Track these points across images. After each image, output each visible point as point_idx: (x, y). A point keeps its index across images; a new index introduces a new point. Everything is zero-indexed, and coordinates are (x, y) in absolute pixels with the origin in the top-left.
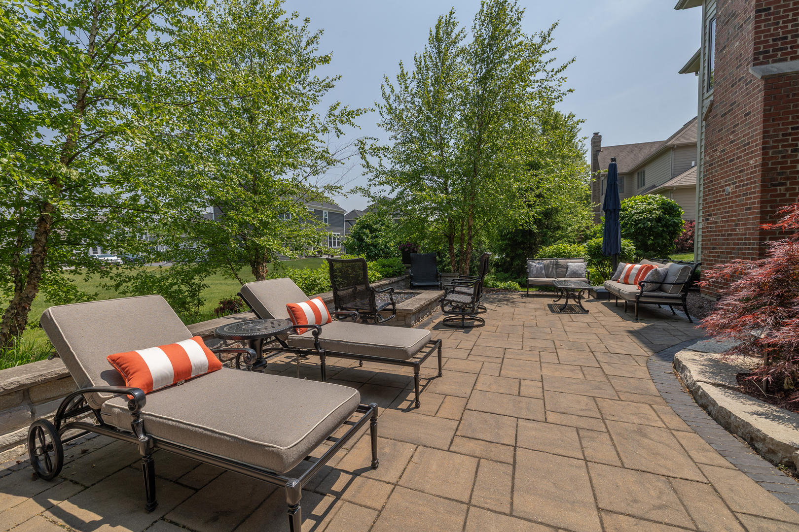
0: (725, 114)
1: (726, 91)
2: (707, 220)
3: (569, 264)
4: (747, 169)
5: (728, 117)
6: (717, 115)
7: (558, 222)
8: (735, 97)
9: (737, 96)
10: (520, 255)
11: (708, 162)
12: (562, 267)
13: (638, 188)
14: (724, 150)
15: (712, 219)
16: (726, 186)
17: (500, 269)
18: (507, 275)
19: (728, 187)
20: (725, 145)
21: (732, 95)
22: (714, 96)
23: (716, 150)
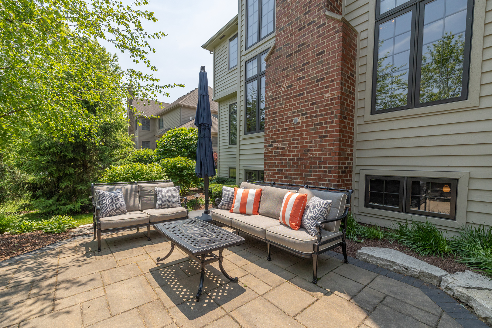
0: (292, 54)
1: (291, 35)
2: (270, 146)
3: (158, 189)
4: (321, 102)
5: (296, 57)
6: (280, 56)
7: (117, 141)
8: (304, 40)
9: (307, 38)
10: (71, 175)
11: (270, 97)
12: (149, 193)
13: (159, 129)
14: (291, 86)
15: (276, 145)
16: (294, 117)
17: (39, 193)
18: (50, 202)
19: (296, 118)
20: (293, 82)
21: (300, 38)
22: (277, 40)
23: (280, 86)
